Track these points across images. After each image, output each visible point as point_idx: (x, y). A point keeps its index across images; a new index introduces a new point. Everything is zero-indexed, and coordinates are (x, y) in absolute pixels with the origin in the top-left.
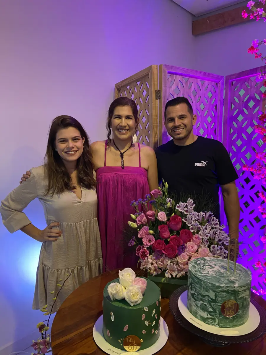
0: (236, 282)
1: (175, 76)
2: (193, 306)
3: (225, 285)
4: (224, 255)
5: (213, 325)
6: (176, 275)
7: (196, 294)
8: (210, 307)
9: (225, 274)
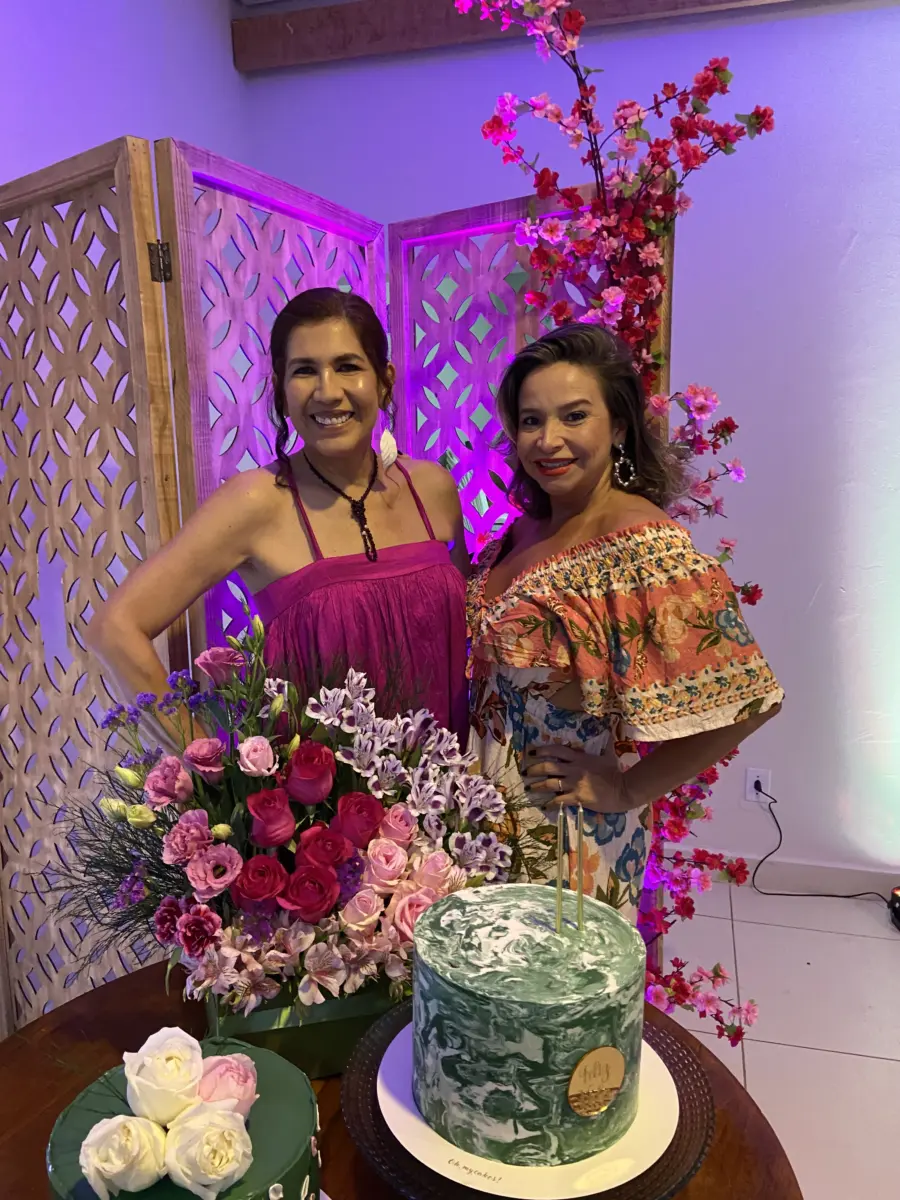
0: (603, 971)
1: (219, 193)
2: (454, 1110)
3: (576, 998)
5: (538, 1162)
6: (342, 987)
7: (466, 1057)
8: (525, 1095)
9: (553, 949)
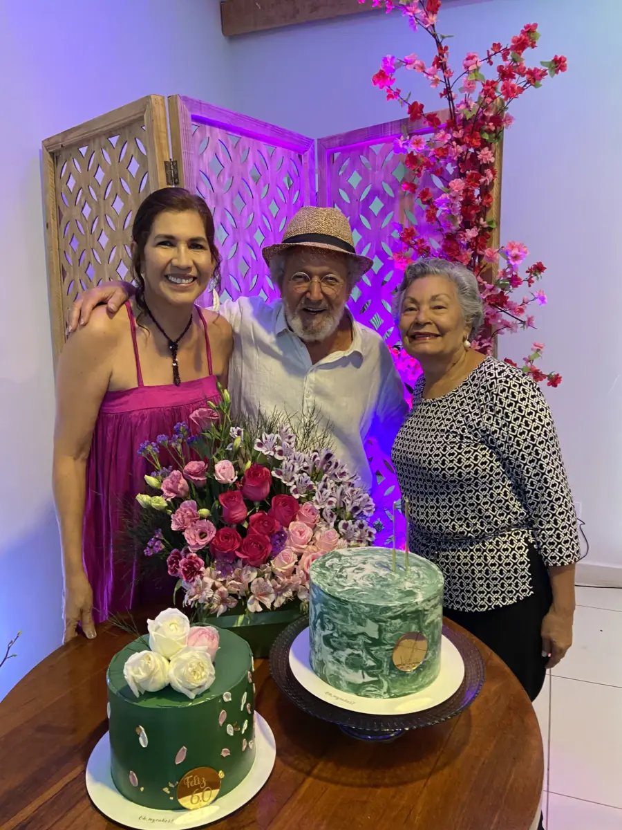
0: (415, 591)
1: (208, 127)
2: (330, 665)
3: (397, 603)
4: (369, 539)
5: (377, 695)
6: (272, 604)
7: (336, 635)
8: (369, 657)
9: (389, 579)
